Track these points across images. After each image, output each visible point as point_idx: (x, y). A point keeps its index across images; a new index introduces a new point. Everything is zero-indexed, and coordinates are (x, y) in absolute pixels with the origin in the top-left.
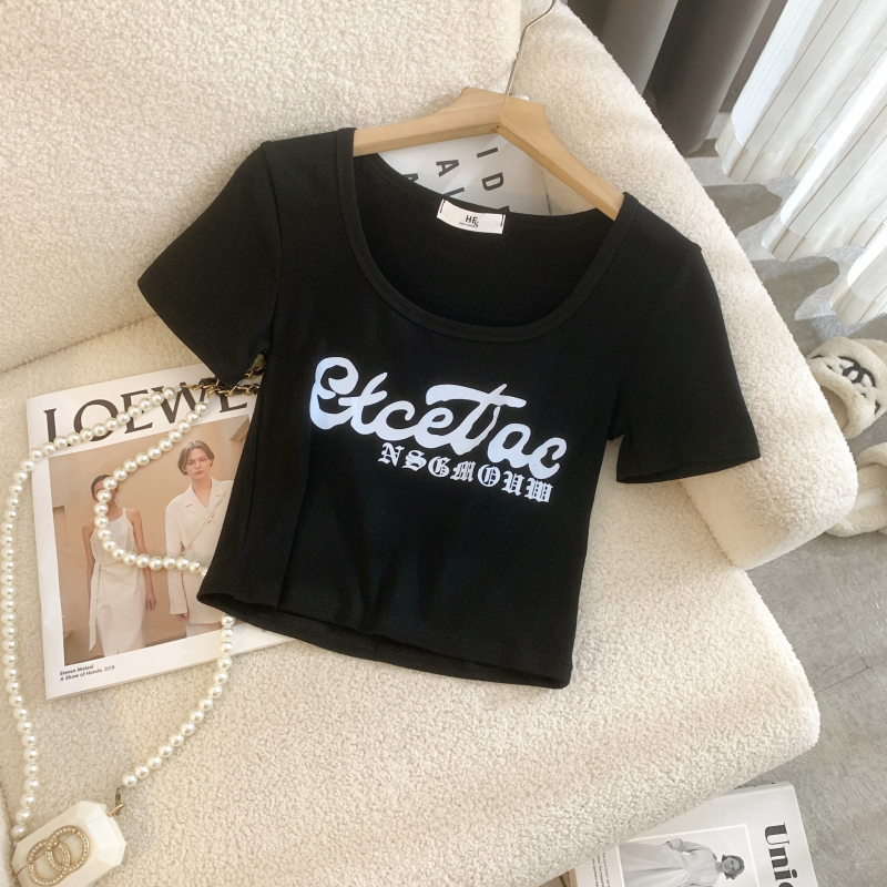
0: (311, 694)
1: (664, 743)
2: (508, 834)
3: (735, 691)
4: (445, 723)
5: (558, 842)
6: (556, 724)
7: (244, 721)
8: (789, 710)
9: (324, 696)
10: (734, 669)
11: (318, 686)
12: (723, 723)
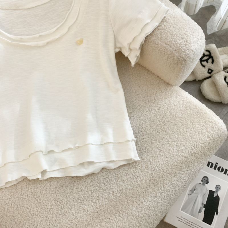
0: (37, 203)
1: (175, 160)
2: (132, 220)
3: (192, 129)
4: (91, 191)
5: (152, 214)
6: (133, 171)
7: (16, 225)
8: (215, 128)
9: (43, 202)
10: (189, 122)
11: (38, 199)
12: (193, 143)
